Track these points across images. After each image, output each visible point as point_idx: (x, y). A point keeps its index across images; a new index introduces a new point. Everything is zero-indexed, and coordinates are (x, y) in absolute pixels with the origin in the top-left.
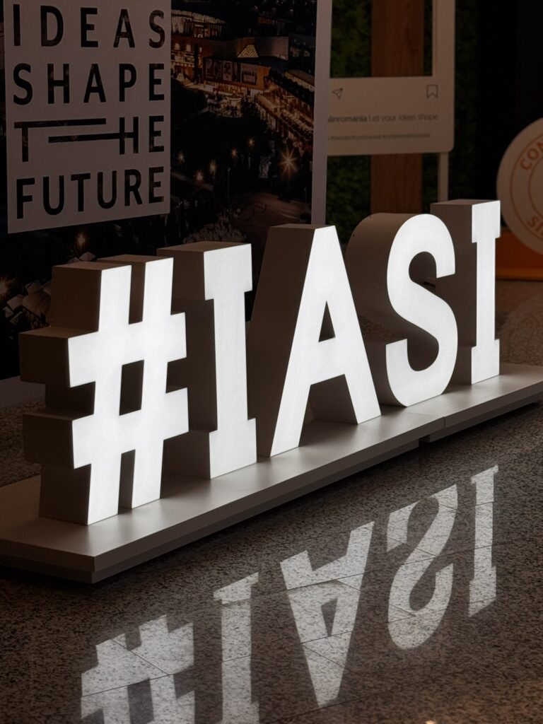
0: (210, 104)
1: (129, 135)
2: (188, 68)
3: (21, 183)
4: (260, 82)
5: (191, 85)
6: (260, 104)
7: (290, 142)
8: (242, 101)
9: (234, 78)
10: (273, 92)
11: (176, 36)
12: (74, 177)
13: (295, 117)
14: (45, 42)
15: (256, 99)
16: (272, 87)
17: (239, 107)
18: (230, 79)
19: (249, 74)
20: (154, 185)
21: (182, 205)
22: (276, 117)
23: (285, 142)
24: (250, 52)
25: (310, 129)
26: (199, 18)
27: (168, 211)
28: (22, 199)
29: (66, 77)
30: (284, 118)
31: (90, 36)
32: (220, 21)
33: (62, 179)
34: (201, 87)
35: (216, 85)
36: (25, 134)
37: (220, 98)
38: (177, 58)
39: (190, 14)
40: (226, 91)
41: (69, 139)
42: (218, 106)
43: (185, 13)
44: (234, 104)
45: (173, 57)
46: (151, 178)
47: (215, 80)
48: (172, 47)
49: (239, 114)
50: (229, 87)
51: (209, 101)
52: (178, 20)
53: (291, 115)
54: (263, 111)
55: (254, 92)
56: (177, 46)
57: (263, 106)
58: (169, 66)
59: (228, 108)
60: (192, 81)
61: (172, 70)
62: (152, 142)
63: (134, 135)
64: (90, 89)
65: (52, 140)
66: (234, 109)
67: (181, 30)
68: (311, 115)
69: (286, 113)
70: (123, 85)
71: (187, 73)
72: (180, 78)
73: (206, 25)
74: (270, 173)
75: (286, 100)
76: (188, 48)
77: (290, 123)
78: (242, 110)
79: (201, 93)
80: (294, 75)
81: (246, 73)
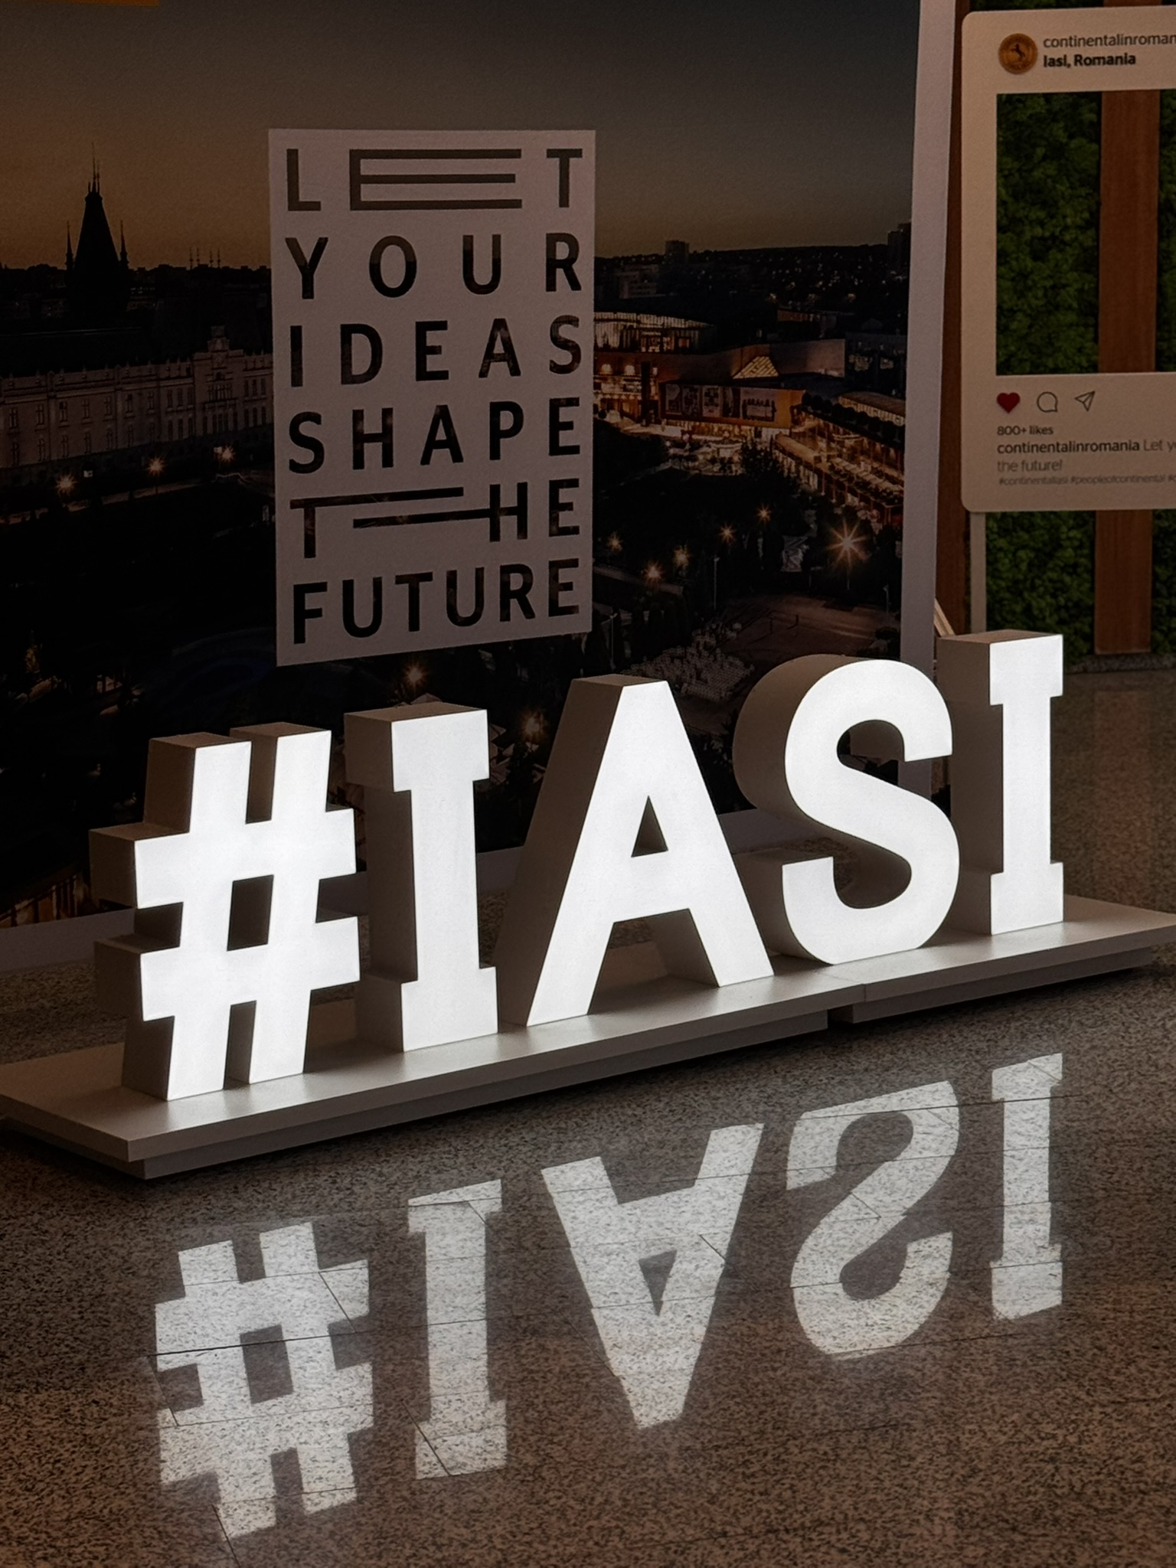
0: (675, 456)
1: (510, 511)
2: (627, 401)
3: (300, 591)
4: (783, 413)
5: (636, 428)
6: (783, 451)
7: (851, 512)
8: (744, 449)
9: (725, 412)
10: (812, 430)
11: (602, 353)
12: (400, 580)
13: (863, 469)
14: (348, 378)
15: (774, 443)
16: (809, 423)
17: (736, 458)
18: (717, 413)
19: (759, 404)
20: (556, 586)
21: (617, 620)
22: (818, 472)
23: (839, 511)
24: (762, 368)
25: (896, 488)
26: (649, 321)
27: (588, 628)
28: (302, 614)
29: (388, 429)
30: (838, 472)
31: (433, 363)
32: (695, 324)
33: (377, 584)
34: (655, 430)
35: (688, 426)
36: (310, 517)
37: (696, 445)
38: (606, 387)
39: (633, 316)
40: (710, 432)
41: (392, 521)
42: (694, 459)
43: (622, 315)
44: (725, 453)
45: (597, 386)
46: (554, 577)
47: (685, 417)
48: (596, 370)
49: (737, 470)
50: (716, 427)
51: (672, 451)
52: (608, 328)
53: (851, 467)
54: (789, 462)
55: (768, 433)
56: (607, 369)
57: (791, 455)
58: (589, 400)
59: (713, 461)
60: (638, 421)
61: (595, 407)
62: (554, 520)
63: (520, 511)
64: (432, 444)
65: (358, 524)
66: (726, 463)
67: (614, 341)
68: (899, 464)
69: (842, 464)
70: (497, 435)
71: (626, 409)
72: (613, 418)
73: (665, 331)
74: (805, 564)
75: (841, 443)
76: (630, 370)
77: (851, 479)
78: (744, 462)
79: (657, 439)
80: (858, 401)
81: (751, 402)
